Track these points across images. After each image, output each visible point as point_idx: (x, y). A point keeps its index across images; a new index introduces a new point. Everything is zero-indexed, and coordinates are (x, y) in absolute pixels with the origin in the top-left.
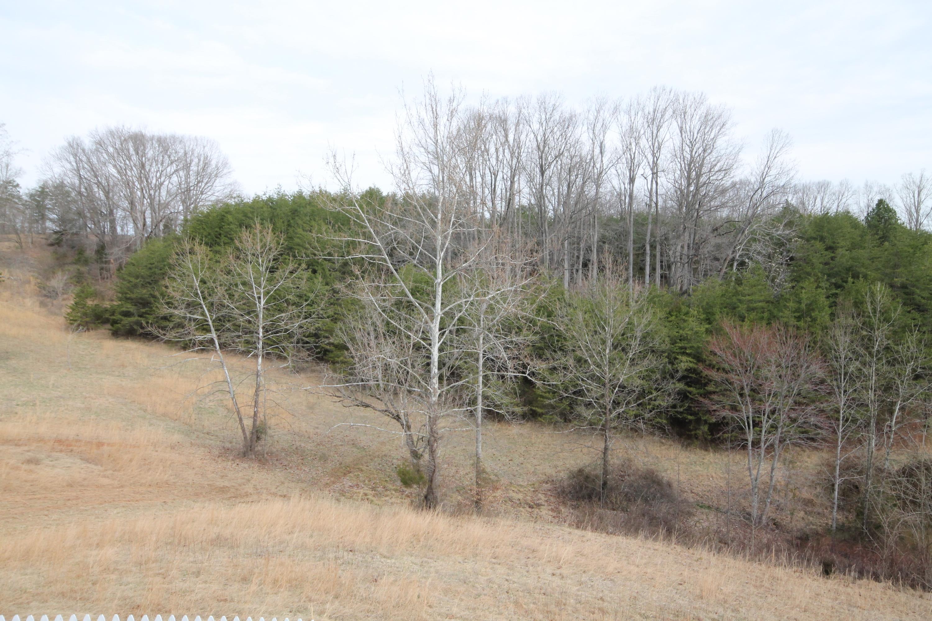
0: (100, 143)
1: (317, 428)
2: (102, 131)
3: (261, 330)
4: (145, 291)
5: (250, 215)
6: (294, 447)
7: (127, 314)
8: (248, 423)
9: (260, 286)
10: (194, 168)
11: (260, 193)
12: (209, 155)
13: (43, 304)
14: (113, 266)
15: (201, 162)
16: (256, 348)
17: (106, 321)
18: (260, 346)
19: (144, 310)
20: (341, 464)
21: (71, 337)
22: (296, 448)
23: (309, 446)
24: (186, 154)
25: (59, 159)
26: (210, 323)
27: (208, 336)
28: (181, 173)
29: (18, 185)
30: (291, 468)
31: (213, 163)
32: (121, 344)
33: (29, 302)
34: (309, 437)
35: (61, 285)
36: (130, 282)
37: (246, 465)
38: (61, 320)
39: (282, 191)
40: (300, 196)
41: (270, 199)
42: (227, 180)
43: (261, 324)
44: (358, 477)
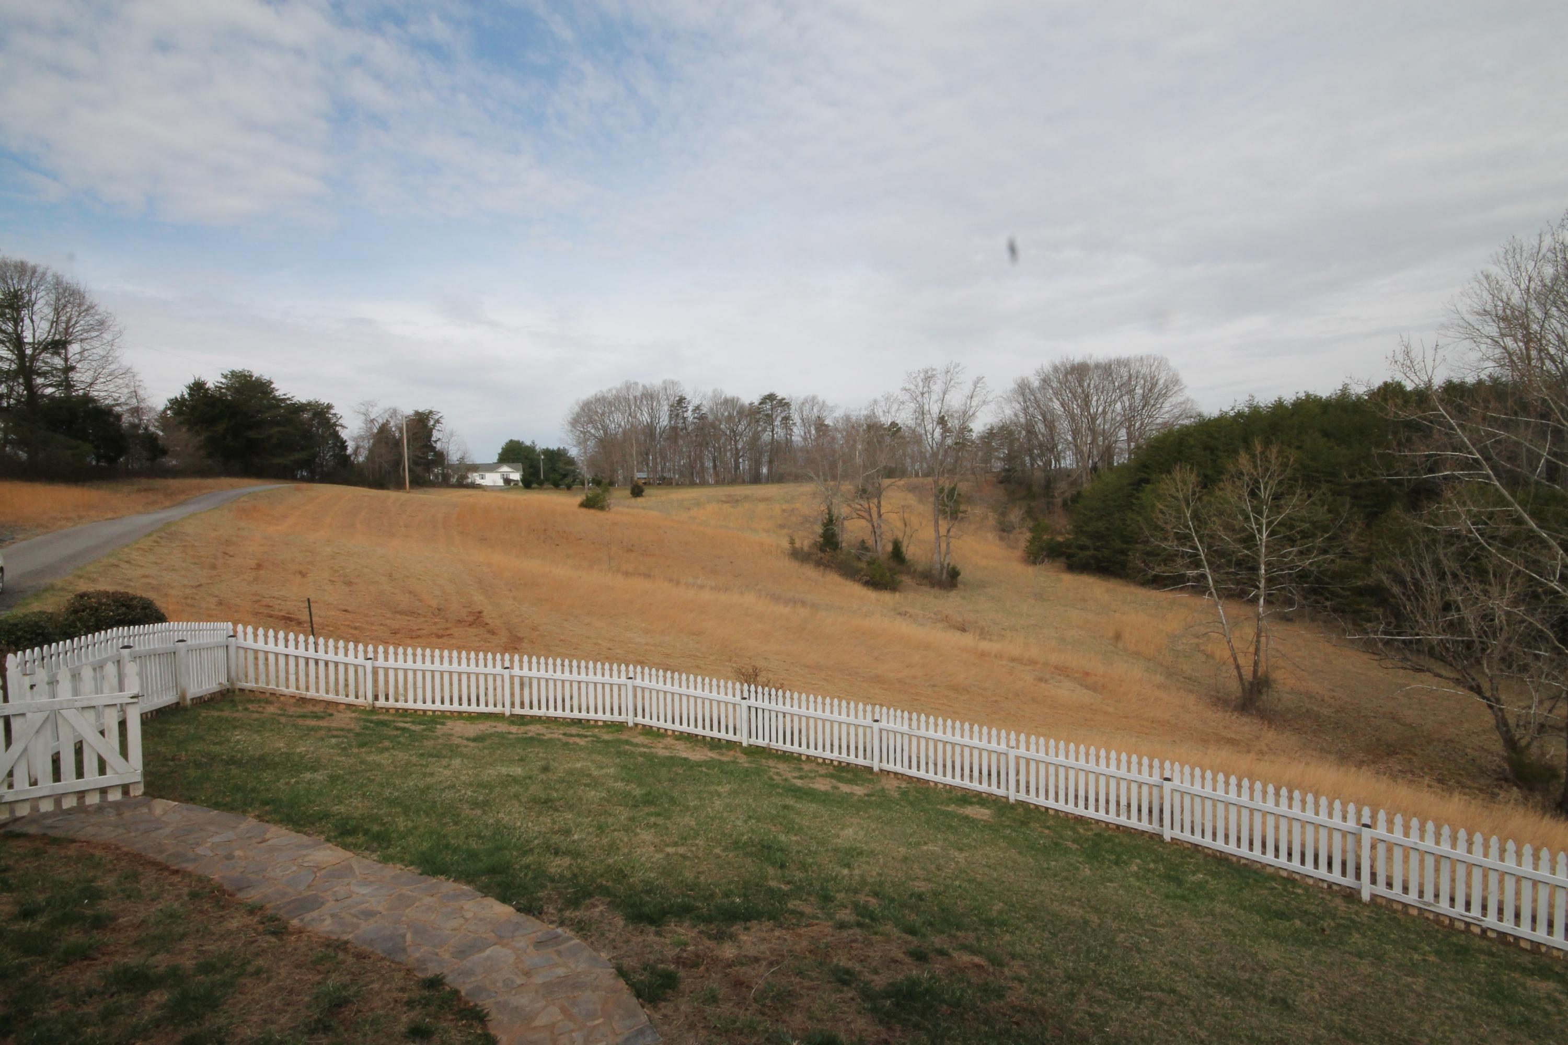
0: (1046, 381)
1: (1333, 691)
2: (1048, 368)
3: (1263, 567)
4: (1100, 524)
5: (1216, 435)
6: (1304, 710)
7: (1082, 548)
8: (1248, 673)
9: (1261, 515)
10: (1139, 391)
11: (1226, 408)
12: (1156, 374)
13: (1001, 539)
14: (1059, 500)
15: (1148, 383)
16: (1258, 588)
17: (1060, 555)
18: (1262, 585)
19: (1099, 544)
20: (1378, 740)
21: (1031, 570)
22: (1307, 711)
23: (1325, 711)
24: (1130, 378)
25: (1010, 401)
26: (1203, 557)
27: (1201, 571)
28: (1125, 398)
29: (971, 430)
30: (1305, 733)
31: (1161, 382)
32: (1077, 578)
33: (990, 536)
34: (1323, 700)
35: (1018, 520)
36: (1085, 515)
37: (1248, 720)
38: (1019, 553)
39: (1255, 403)
40: (1279, 405)
41: (1239, 415)
42: (1179, 399)
43: (1263, 559)
44: (1410, 761)
